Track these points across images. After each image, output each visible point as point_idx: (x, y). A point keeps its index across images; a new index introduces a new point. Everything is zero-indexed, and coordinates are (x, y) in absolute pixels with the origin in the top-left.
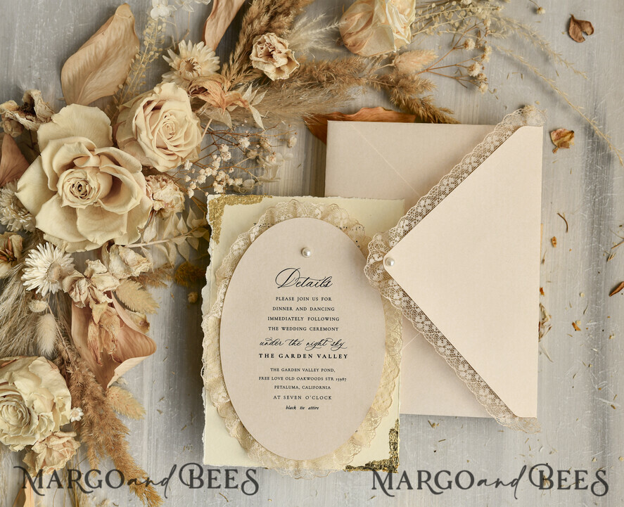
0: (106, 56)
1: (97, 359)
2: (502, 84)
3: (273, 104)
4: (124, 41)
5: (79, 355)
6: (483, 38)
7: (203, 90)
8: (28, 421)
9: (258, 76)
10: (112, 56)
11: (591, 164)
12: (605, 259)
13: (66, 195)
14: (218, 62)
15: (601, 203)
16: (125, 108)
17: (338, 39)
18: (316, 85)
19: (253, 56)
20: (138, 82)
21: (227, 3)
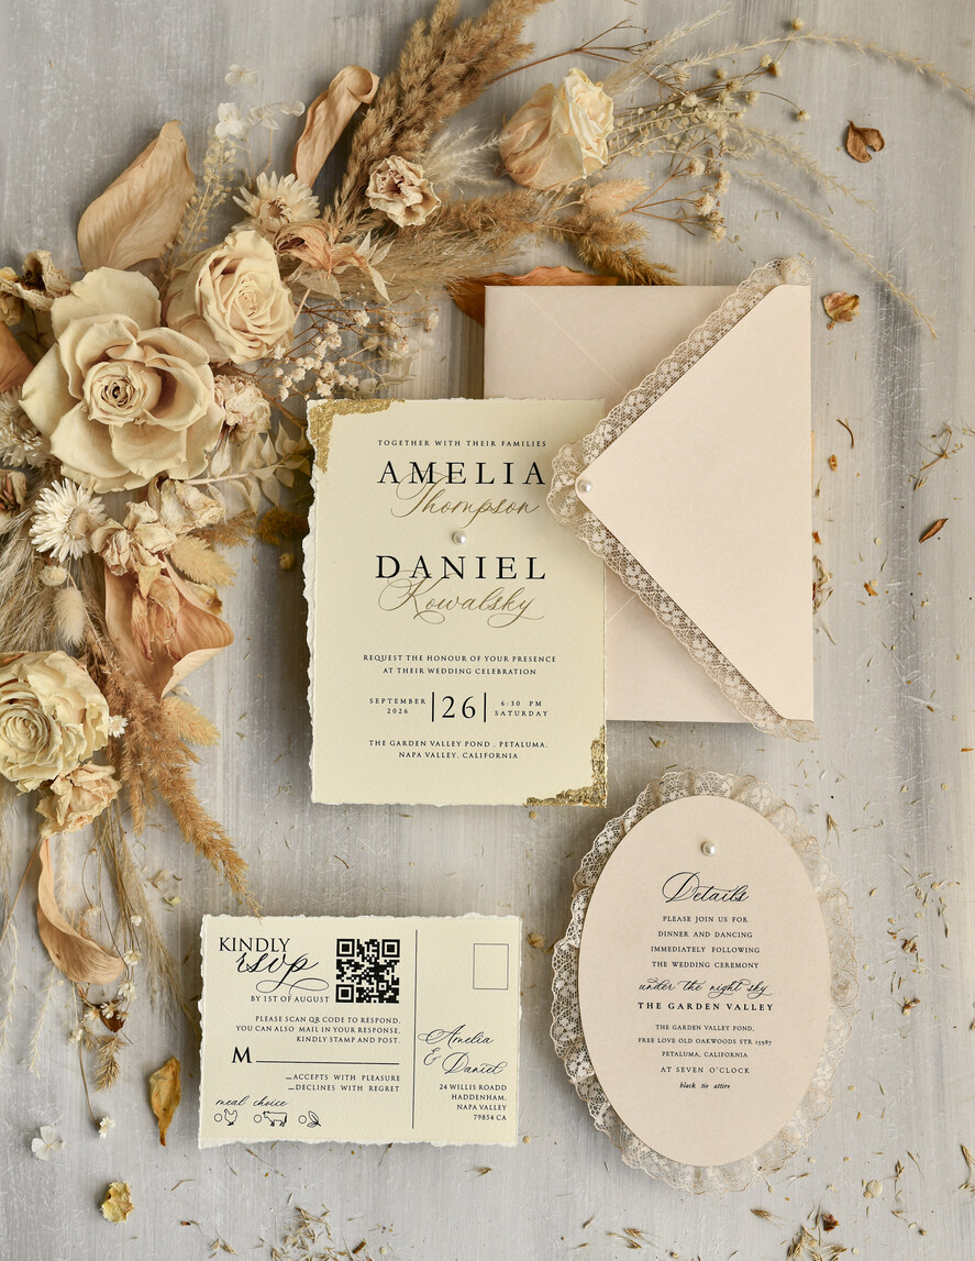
0: (145, 202)
1: (146, 651)
2: (747, 228)
3: (402, 264)
4: (171, 179)
5: (117, 652)
6: (717, 160)
7: (299, 242)
8: (45, 740)
9: (378, 224)
10: (156, 200)
11: (886, 345)
12: (912, 485)
13: (96, 403)
14: (317, 205)
15: (902, 402)
16: (180, 273)
17: (498, 165)
18: (465, 234)
19: (370, 192)
20: (195, 238)
21: (328, 117)
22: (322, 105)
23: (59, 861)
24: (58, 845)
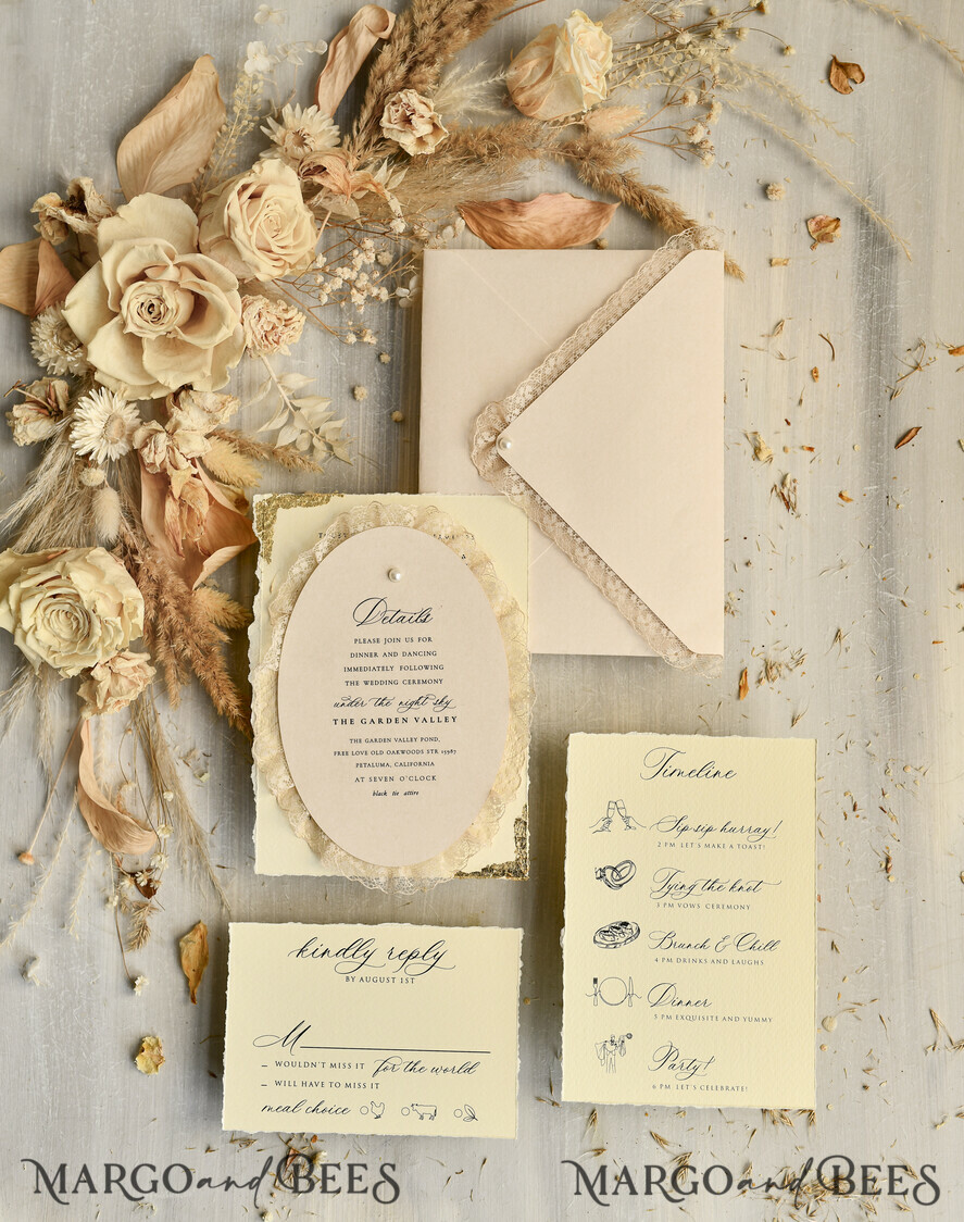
0: (180, 129)
1: (178, 548)
2: (737, 155)
3: (416, 188)
4: (204, 107)
5: (149, 545)
6: (709, 92)
7: (321, 169)
8: (86, 631)
9: (393, 150)
10: (188, 130)
11: (866, 265)
12: (888, 396)
13: (132, 318)
14: (338, 133)
15: (880, 318)
16: (211, 197)
17: (505, 97)
18: (474, 160)
19: (384, 122)
20: (225, 163)
21: (348, 52)
22: (344, 40)
23: (97, 740)
24: (98, 725)
